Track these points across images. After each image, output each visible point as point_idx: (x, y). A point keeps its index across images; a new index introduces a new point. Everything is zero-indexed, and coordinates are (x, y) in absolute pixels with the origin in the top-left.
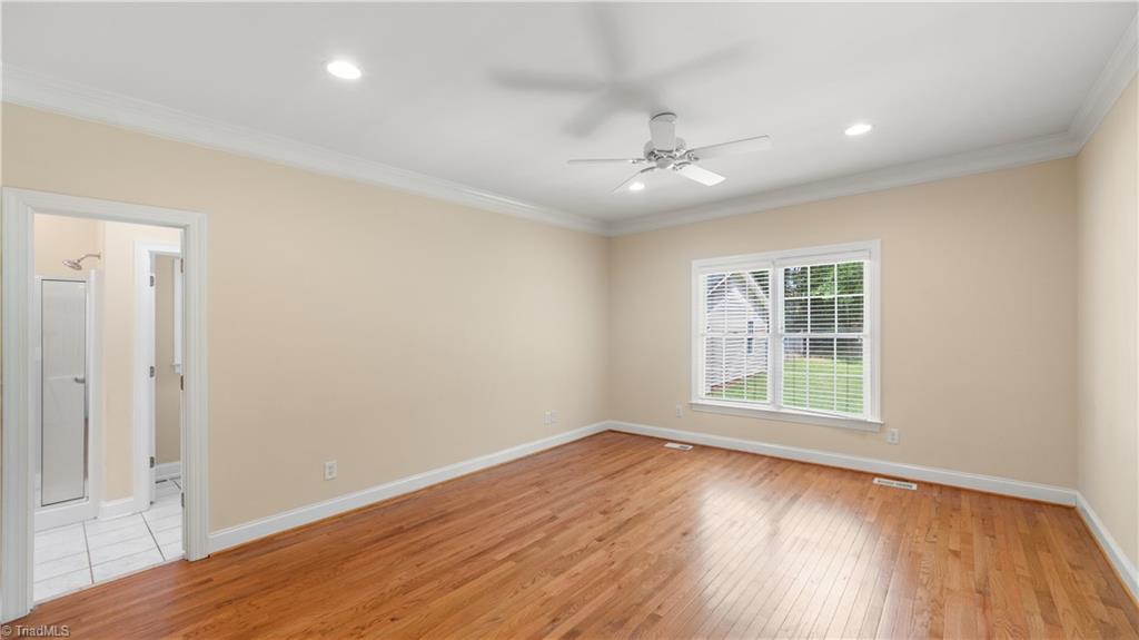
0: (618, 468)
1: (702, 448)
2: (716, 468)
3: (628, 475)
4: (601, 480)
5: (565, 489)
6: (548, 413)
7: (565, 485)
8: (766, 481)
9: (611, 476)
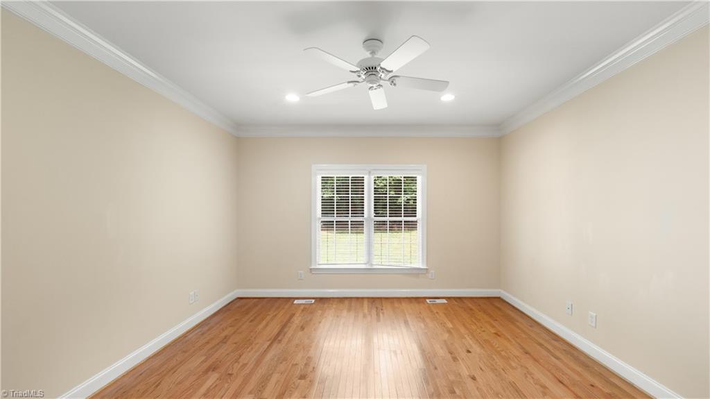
0: (276, 331)
1: (321, 300)
2: (345, 313)
3: (289, 334)
4: (270, 346)
5: (245, 365)
6: (192, 293)
7: (242, 361)
8: (381, 315)
9: (276, 339)
